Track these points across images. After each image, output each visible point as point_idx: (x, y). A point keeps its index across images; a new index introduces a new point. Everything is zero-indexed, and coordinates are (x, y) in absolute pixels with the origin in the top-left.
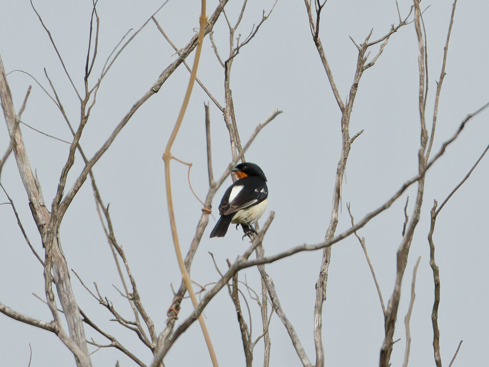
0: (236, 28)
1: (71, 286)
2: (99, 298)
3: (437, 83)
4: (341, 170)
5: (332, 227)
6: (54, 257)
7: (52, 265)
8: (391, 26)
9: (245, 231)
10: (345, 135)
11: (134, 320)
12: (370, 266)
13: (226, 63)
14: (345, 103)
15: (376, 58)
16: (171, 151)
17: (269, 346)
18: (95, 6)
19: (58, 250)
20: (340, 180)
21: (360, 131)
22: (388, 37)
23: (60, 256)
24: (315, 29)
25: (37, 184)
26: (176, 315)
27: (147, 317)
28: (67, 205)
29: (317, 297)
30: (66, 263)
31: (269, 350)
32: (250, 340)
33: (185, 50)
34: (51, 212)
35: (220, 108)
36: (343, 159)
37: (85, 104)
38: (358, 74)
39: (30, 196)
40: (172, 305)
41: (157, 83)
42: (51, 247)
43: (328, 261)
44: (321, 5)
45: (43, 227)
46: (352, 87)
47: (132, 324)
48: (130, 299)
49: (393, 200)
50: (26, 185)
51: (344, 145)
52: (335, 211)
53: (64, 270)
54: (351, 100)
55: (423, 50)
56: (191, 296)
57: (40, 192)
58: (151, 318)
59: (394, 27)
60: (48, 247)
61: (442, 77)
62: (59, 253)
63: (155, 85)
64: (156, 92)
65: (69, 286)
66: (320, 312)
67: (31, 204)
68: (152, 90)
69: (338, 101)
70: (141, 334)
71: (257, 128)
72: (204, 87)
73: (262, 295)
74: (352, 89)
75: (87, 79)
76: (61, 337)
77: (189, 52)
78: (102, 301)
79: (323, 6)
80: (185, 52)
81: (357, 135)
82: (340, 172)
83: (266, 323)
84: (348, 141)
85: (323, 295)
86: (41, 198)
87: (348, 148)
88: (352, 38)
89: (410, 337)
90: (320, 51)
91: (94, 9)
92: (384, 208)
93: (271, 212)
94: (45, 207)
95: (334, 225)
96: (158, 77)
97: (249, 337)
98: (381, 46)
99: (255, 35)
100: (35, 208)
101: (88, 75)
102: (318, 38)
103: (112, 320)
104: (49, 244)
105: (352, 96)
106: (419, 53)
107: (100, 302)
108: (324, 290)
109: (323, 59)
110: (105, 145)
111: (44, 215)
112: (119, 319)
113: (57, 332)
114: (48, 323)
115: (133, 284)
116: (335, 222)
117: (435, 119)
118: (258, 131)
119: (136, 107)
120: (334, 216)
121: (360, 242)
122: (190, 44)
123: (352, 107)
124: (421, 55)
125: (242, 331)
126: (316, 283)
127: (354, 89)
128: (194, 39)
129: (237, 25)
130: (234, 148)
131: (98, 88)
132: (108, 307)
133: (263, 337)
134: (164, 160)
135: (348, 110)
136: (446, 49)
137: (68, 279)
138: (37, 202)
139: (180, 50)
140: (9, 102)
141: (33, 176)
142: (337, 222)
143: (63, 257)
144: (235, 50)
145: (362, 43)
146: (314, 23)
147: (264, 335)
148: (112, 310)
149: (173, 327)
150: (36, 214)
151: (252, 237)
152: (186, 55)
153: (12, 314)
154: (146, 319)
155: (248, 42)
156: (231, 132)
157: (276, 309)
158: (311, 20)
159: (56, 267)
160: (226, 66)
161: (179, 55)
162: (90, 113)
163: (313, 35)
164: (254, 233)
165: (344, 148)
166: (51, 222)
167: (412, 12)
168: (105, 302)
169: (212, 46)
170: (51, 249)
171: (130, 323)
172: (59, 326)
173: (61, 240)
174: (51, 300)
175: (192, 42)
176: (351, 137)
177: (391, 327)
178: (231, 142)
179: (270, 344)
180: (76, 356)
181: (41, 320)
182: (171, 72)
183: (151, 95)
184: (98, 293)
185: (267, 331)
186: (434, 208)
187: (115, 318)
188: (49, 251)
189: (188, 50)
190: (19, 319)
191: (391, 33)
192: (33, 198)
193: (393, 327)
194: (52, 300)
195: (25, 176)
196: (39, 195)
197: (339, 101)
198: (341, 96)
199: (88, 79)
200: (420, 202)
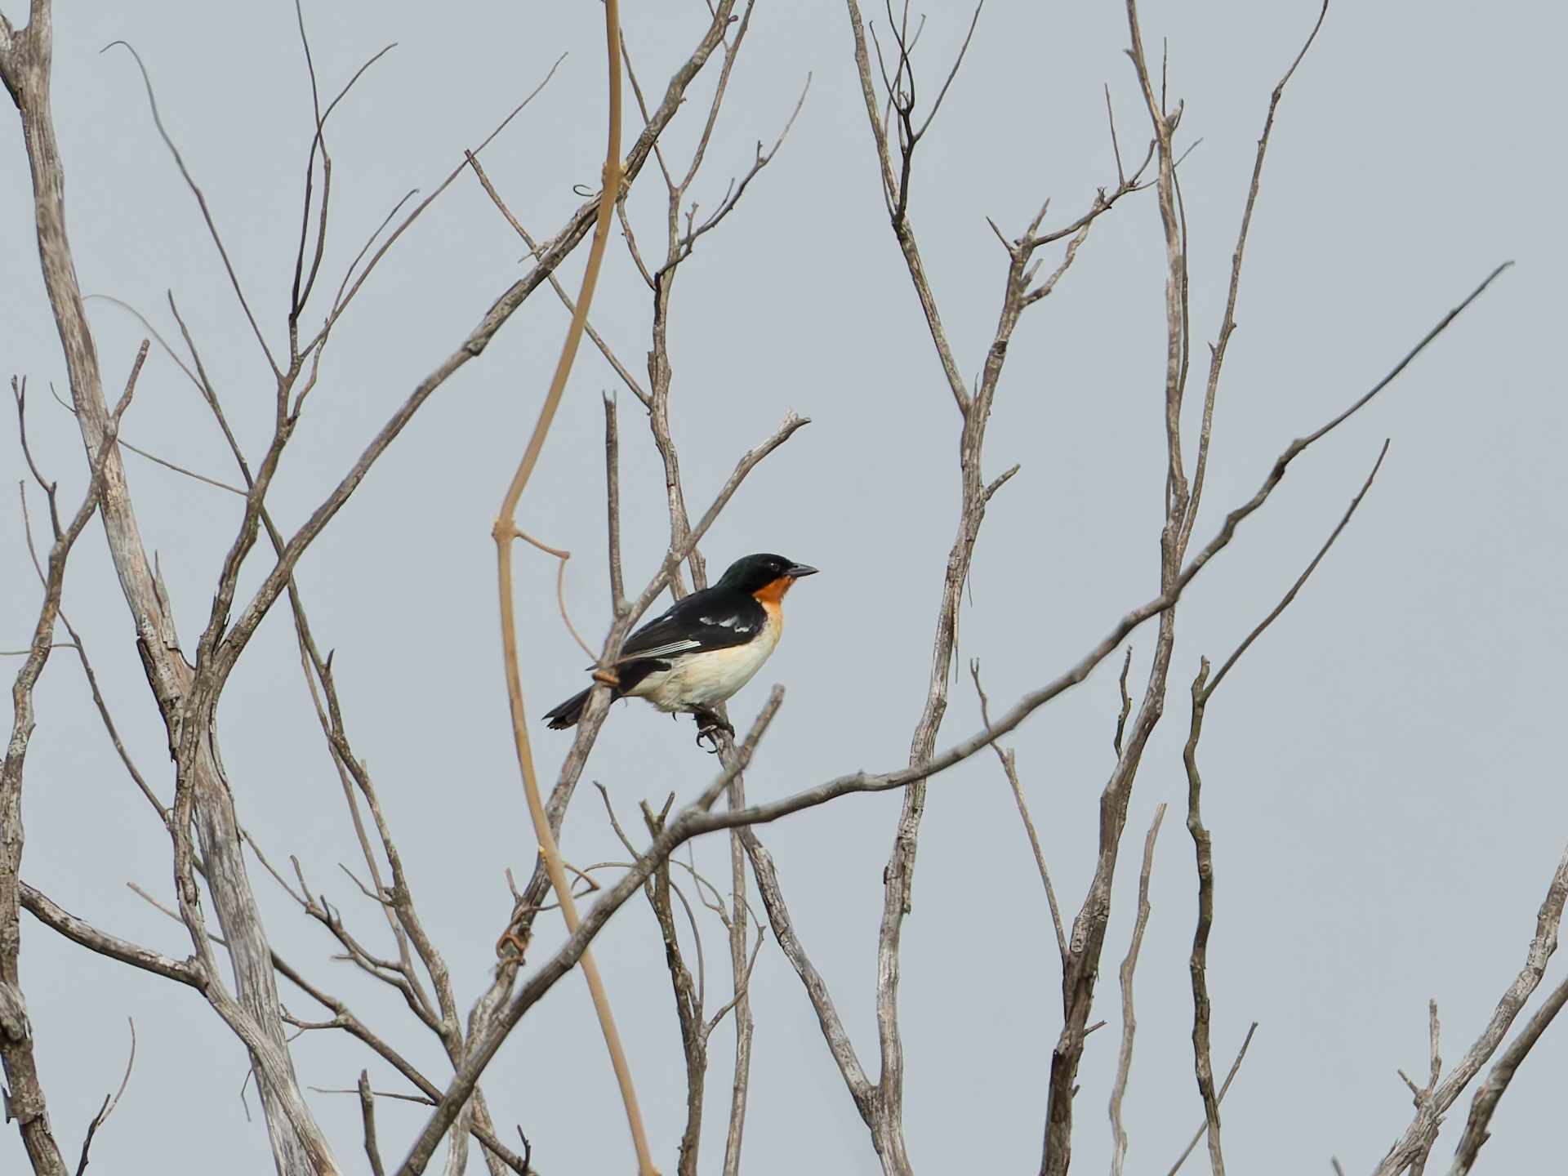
0: (686, 186)
1: (243, 862)
2: (305, 899)
3: (1213, 349)
4: (958, 570)
5: (931, 719)
6: (201, 784)
7: (194, 804)
8: (1097, 191)
9: (700, 726)
10: (971, 478)
11: (394, 958)
12: (1029, 827)
13: (658, 276)
14: (971, 395)
15: (1056, 276)
16: (517, 516)
17: (747, 1035)
18: (320, 127)
19: (211, 767)
20: (956, 597)
21: (1011, 469)
22: (1086, 221)
23: (217, 781)
24: (898, 198)
25: (158, 591)
26: (521, 952)
27: (432, 951)
28: (237, 649)
29: (888, 903)
30: (232, 801)
31: (748, 1048)
32: (699, 1016)
33: (554, 247)
34: (194, 666)
35: (640, 397)
36: (964, 541)
37: (289, 386)
38: (1008, 317)
39: (139, 622)
40: (511, 926)
41: (479, 331)
42: (192, 761)
43: (919, 809)
44: (914, 133)
45: (173, 706)
46: (991, 353)
47: (392, 968)
48: (385, 904)
49: (1094, 660)
50: (129, 594)
51: (966, 505)
52: (938, 679)
53: (225, 819)
54: (989, 385)
55: (1180, 267)
56: (562, 903)
57: (166, 614)
58: (442, 955)
59: (1105, 193)
60: (183, 759)
61: (1226, 334)
62: (212, 775)
63: (475, 335)
64: (477, 353)
65: (240, 861)
66: (894, 943)
67: (143, 644)
68: (465, 349)
69: (953, 387)
70: (415, 997)
71: (742, 462)
72: (600, 340)
73: (732, 897)
74: (991, 357)
75: (295, 321)
76: (213, 1001)
77: (564, 252)
78: (312, 906)
79: (919, 136)
80: (556, 250)
81: (1001, 479)
82: (955, 576)
83: (743, 972)
84: (978, 495)
85: (903, 898)
86: (170, 629)
87: (978, 512)
88: (996, 224)
89: (1133, 1021)
90: (910, 254)
91: (319, 134)
92: (1070, 681)
93: (775, 688)
94: (180, 655)
95: (935, 714)
96: (483, 317)
97: (698, 1008)
98: (1070, 244)
99: (734, 207)
100: (153, 655)
101: (298, 309)
102: (905, 220)
103: (339, 958)
104: (187, 752)
105: (991, 374)
106: (1168, 274)
107: (307, 908)
108: (906, 886)
109: (917, 275)
110: (338, 491)
111: (178, 674)
112: (354, 953)
113: (203, 986)
114: (181, 963)
115: (394, 862)
116: (939, 707)
117: (1204, 445)
118: (744, 470)
119: (422, 393)
120: (936, 690)
121: (1003, 762)
122: (568, 231)
123: (989, 403)
124: (1173, 281)
125: (678, 991)
126: (886, 865)
127: (997, 357)
128: (579, 218)
129: (689, 178)
130: (675, 504)
131: (323, 344)
132: (328, 922)
133: (734, 1008)
134: (498, 541)
135: (979, 410)
136: (1237, 259)
137: (237, 844)
138: (158, 639)
139: (542, 245)
140: (88, 374)
141: (149, 571)
142: (945, 706)
143: (225, 784)
144: (682, 244)
145: (1020, 236)
146: (895, 181)
147: (735, 1004)
148: (339, 930)
149: (511, 983)
150: (155, 669)
151: (720, 742)
152: (557, 259)
153: (87, 935)
154: (427, 956)
155: (716, 222)
156: (668, 461)
157: (778, 935)
158: (886, 172)
159: (205, 811)
160: (658, 284)
161: (538, 259)
162: (302, 410)
163: (890, 211)
164: (726, 732)
165: (968, 513)
166: (193, 694)
167: (1151, 160)
168: (320, 910)
169: (623, 231)
170: (192, 767)
171: (385, 965)
172: (209, 969)
173: (219, 740)
174: (189, 902)
175: (573, 225)
176: (987, 482)
177: (1083, 996)
178: (669, 486)
179: (750, 1027)
180: (251, 1049)
181: (162, 955)
182: (515, 304)
183: (461, 361)
184: (303, 886)
185: (745, 992)
186: (1201, 679)
187: (344, 951)
188: (185, 772)
189: (563, 245)
190: (105, 949)
191: (1095, 214)
192: (146, 629)
193: (1089, 996)
194: (192, 900)
195: (126, 569)
196: (165, 621)
197: (958, 387)
198: (961, 374)
199: (299, 320)
200: (1162, 666)
